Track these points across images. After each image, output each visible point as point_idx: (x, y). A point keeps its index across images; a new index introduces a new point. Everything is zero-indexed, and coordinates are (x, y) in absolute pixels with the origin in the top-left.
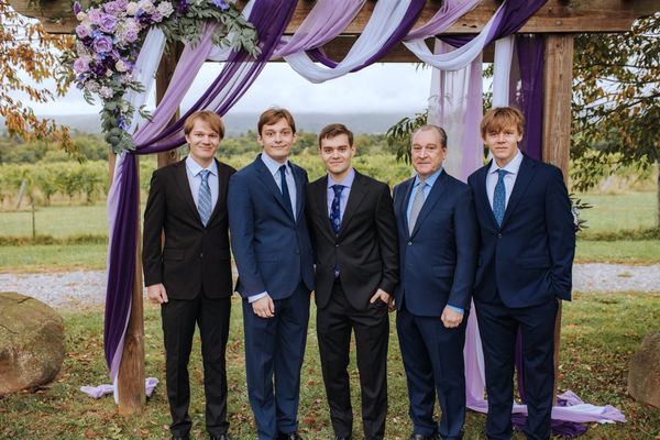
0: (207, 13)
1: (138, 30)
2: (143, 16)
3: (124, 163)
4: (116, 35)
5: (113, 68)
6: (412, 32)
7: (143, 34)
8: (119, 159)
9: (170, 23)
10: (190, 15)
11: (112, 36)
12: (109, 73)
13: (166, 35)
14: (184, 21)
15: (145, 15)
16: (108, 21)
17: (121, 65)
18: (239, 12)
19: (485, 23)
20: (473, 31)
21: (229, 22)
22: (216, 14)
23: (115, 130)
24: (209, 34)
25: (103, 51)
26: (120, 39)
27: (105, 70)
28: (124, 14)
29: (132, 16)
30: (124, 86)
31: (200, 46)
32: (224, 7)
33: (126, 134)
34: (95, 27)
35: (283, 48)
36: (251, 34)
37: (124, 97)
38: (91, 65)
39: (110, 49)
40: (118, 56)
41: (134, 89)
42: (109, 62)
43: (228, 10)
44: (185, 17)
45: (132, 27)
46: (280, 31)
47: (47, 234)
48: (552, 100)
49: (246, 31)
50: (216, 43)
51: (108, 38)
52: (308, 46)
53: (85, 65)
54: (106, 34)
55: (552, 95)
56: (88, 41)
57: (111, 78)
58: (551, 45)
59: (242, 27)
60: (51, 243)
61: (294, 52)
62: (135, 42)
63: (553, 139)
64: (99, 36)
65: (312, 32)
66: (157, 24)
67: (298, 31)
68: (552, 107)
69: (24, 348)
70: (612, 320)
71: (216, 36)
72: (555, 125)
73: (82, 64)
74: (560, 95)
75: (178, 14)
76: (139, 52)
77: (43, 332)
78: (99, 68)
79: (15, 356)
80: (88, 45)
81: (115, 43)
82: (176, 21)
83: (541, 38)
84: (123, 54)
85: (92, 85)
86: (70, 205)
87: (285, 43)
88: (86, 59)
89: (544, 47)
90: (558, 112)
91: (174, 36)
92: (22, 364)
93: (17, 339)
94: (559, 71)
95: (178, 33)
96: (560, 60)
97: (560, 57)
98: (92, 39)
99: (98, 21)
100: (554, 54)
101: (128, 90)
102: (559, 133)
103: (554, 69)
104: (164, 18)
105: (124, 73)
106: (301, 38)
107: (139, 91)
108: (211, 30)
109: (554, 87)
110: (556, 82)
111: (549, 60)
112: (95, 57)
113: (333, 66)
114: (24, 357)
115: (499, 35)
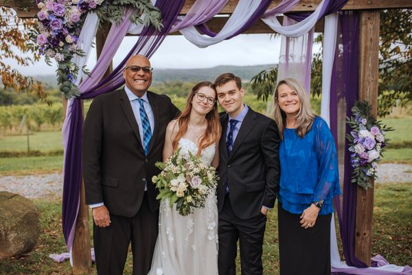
0: (126, 1)
1: (80, 14)
2: (83, 4)
3: (72, 106)
4: (65, 18)
5: (64, 41)
6: (268, 11)
7: (83, 17)
8: (69, 102)
9: (101, 9)
10: (115, 3)
11: (62, 18)
12: (61, 44)
13: (99, 17)
14: (111, 7)
16: (59, 8)
17: (69, 39)
19: (318, 3)
20: (309, 9)
21: (142, 7)
22: (132, 2)
23: (66, 83)
24: (128, 16)
25: (56, 29)
26: (68, 21)
27: (59, 42)
28: (70, 4)
29: (76, 5)
30: (72, 53)
31: (122, 25)
33: (74, 85)
34: (50, 12)
35: (179, 24)
36: (156, 14)
37: (72, 60)
38: (49, 39)
39: (61, 27)
40: (67, 32)
41: (79, 55)
42: (61, 37)
44: (112, 4)
45: (76, 12)
46: (177, 12)
47: (36, 149)
48: (365, 56)
49: (154, 13)
50: (133, 22)
51: (60, 20)
52: (197, 23)
53: (44, 39)
54: (58, 17)
55: (365, 53)
56: (46, 22)
57: (63, 47)
58: (364, 18)
59: (151, 10)
60: (39, 156)
61: (187, 27)
62: (78, 22)
63: (366, 83)
64: (53, 19)
65: (198, 13)
66: (93, 10)
67: (189, 12)
68: (365, 60)
69: (12, 229)
70: (403, 202)
71: (133, 17)
72: (367, 74)
73: (42, 38)
74: (371, 52)
75: (107, 3)
76: (81, 29)
77: (24, 218)
78: (54, 40)
79: (6, 235)
80: (46, 25)
81: (64, 23)
82: (105, 7)
83: (357, 13)
84: (70, 31)
85: (50, 52)
86: (53, 131)
87: (180, 21)
88: (45, 35)
89: (359, 20)
90: (370, 65)
91: (105, 18)
92: (10, 240)
93: (7, 224)
94: (371, 36)
95: (107, 15)
96: (370, 29)
97: (370, 26)
98: (49, 21)
99: (52, 8)
100: (366, 24)
101: (74, 55)
102: (371, 79)
103: (366, 34)
104: (98, 5)
105: (71, 44)
106: (191, 17)
107: (82, 56)
108: (130, 14)
109: (366, 47)
110: (369, 44)
111: (363, 29)
112: (51, 33)
113: (213, 36)
114: (12, 236)
115: (328, 11)
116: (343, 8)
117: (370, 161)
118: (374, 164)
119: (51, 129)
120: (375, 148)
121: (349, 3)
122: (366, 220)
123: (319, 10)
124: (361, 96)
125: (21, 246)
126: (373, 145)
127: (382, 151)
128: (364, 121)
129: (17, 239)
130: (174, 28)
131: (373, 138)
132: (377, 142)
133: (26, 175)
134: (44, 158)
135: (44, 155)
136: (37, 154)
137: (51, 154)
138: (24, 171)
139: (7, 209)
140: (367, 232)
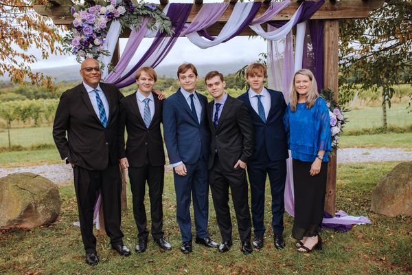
0: (145, 12)
1: (106, 22)
2: (109, 14)
4: (95, 25)
5: (93, 43)
6: (254, 20)
7: (109, 24)
9: (124, 17)
10: (135, 13)
11: (93, 25)
12: (91, 46)
13: (121, 24)
14: (132, 16)
15: (111, 14)
16: (91, 17)
17: (97, 42)
18: (161, 11)
19: (292, 14)
20: (286, 19)
21: (157, 17)
22: (149, 12)
24: (145, 24)
25: (88, 34)
26: (97, 27)
27: (89, 44)
28: (99, 14)
29: (103, 15)
30: (99, 53)
31: (140, 30)
32: (154, 8)
34: (84, 21)
35: (185, 31)
36: (168, 23)
37: (99, 59)
38: (81, 42)
39: (91, 32)
40: (96, 36)
41: (104, 54)
42: (91, 40)
43: (155, 10)
44: (132, 14)
45: (103, 20)
46: (184, 21)
47: (17, 144)
48: (328, 55)
49: (166, 22)
50: (149, 28)
51: (91, 27)
52: (199, 29)
53: (78, 42)
54: (89, 25)
55: (328, 52)
56: (79, 29)
57: (91, 48)
58: (327, 25)
59: (164, 19)
60: (21, 150)
61: (191, 32)
62: (105, 29)
63: (330, 76)
64: (86, 26)
65: (201, 21)
66: (117, 18)
67: (193, 21)
68: (328, 58)
69: (41, 202)
70: (361, 176)
71: (149, 24)
72: (330, 68)
73: (76, 41)
74: (332, 52)
75: (128, 13)
76: (106, 34)
77: (50, 193)
78: (85, 43)
79: (36, 207)
80: (80, 31)
81: (94, 29)
82: (127, 16)
83: (322, 22)
84: (98, 35)
85: (81, 52)
86: (24, 127)
87: (187, 27)
88: (78, 38)
89: (323, 27)
90: (332, 61)
91: (126, 25)
92: (39, 212)
93: (36, 198)
94: (332, 39)
95: (128, 23)
96: (331, 34)
97: (332, 32)
98: (82, 28)
99: (85, 18)
100: (329, 30)
101: (101, 55)
102: (332, 72)
103: (329, 38)
104: (121, 15)
105: (99, 46)
106: (195, 24)
107: (107, 55)
108: (146, 21)
109: (329, 48)
110: (331, 46)
111: (326, 33)
112: (83, 37)
113: (212, 39)
114: (41, 208)
115: (300, 21)
116: (312, 18)
117: (333, 135)
118: (337, 137)
119: (22, 126)
120: (337, 125)
121: (315, 14)
122: (331, 181)
123: (293, 19)
124: (325, 84)
125: (49, 216)
126: (335, 123)
127: (342, 127)
128: (329, 105)
129: (45, 210)
130: (182, 33)
131: (335, 118)
132: (338, 120)
133: (15, 167)
134: (26, 152)
135: (26, 149)
136: (18, 148)
137: (32, 148)
138: (13, 164)
139: (34, 186)
140: (332, 191)
